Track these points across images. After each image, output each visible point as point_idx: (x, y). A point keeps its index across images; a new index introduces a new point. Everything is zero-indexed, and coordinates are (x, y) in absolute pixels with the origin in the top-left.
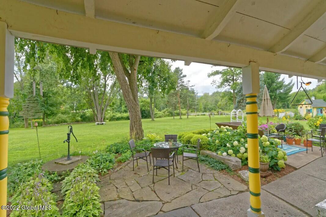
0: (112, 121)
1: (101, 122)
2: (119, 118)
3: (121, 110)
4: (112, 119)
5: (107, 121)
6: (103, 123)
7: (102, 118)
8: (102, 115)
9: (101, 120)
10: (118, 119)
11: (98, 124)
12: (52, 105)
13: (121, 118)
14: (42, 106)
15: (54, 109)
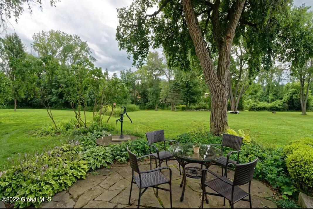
0: (252, 111)
1: (235, 111)
2: (261, 108)
3: (268, 99)
4: (252, 109)
5: (247, 110)
6: (237, 112)
7: (235, 107)
8: (236, 103)
9: (235, 109)
10: (259, 109)
11: (231, 112)
12: (193, 94)
13: (263, 109)
14: (185, 95)
15: (195, 98)
